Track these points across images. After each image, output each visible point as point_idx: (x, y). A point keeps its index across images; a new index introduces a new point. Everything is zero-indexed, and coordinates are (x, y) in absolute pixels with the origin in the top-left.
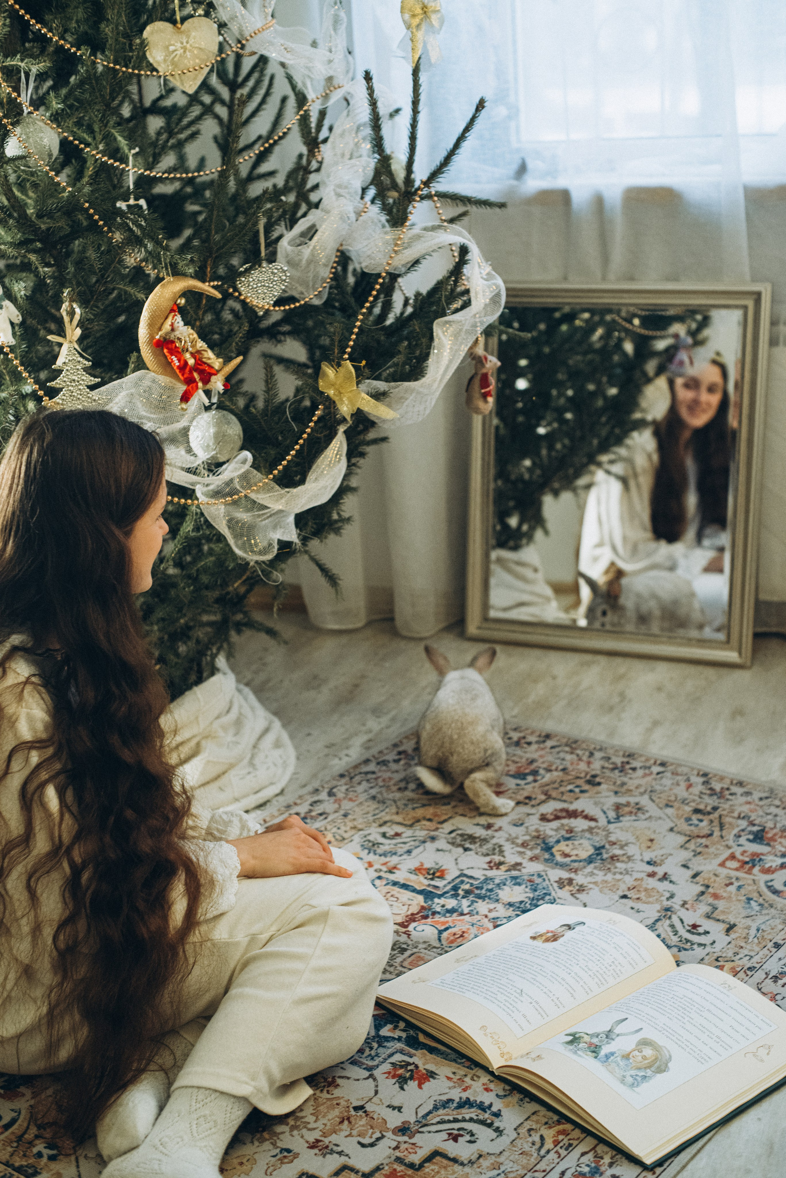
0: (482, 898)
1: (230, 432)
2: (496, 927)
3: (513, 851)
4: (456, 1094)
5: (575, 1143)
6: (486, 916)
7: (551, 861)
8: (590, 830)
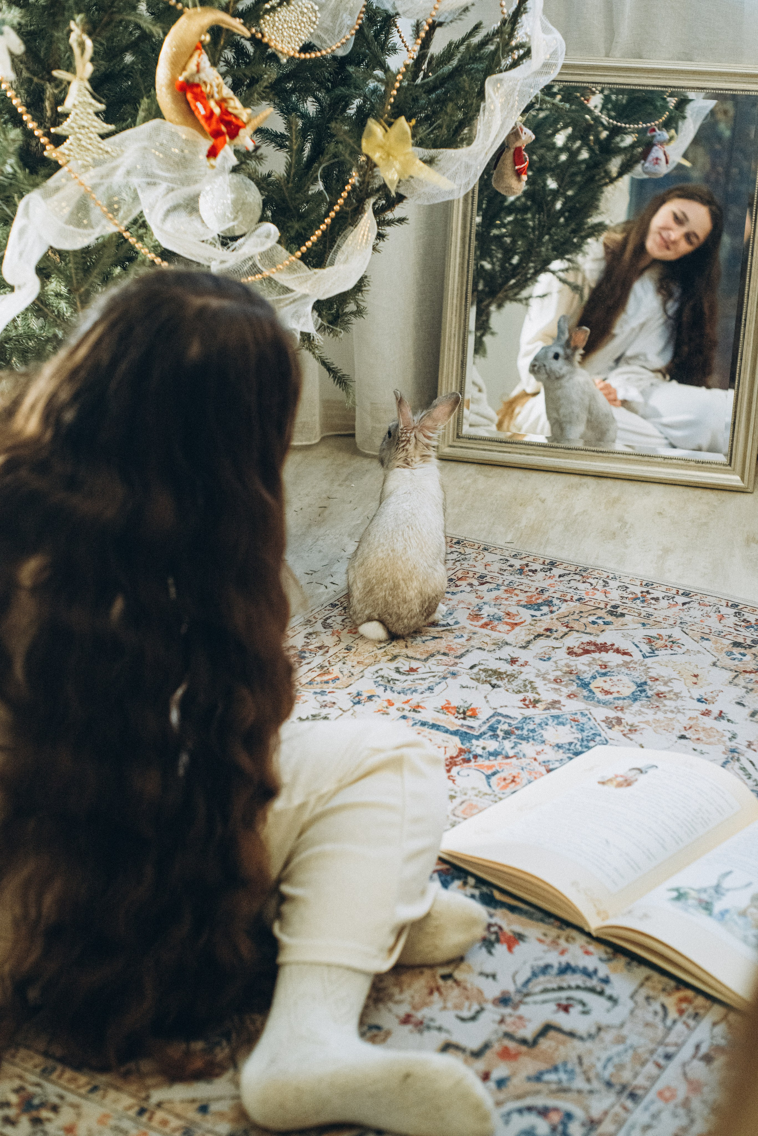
0: (526, 739)
1: (250, 199)
2: (549, 771)
3: (546, 688)
4: (554, 959)
5: (701, 1011)
6: (535, 759)
7: (591, 697)
8: (626, 664)
